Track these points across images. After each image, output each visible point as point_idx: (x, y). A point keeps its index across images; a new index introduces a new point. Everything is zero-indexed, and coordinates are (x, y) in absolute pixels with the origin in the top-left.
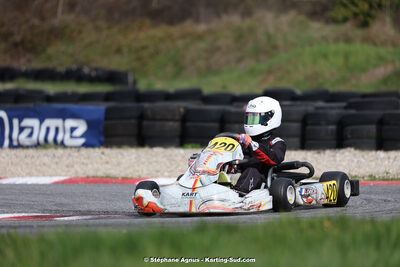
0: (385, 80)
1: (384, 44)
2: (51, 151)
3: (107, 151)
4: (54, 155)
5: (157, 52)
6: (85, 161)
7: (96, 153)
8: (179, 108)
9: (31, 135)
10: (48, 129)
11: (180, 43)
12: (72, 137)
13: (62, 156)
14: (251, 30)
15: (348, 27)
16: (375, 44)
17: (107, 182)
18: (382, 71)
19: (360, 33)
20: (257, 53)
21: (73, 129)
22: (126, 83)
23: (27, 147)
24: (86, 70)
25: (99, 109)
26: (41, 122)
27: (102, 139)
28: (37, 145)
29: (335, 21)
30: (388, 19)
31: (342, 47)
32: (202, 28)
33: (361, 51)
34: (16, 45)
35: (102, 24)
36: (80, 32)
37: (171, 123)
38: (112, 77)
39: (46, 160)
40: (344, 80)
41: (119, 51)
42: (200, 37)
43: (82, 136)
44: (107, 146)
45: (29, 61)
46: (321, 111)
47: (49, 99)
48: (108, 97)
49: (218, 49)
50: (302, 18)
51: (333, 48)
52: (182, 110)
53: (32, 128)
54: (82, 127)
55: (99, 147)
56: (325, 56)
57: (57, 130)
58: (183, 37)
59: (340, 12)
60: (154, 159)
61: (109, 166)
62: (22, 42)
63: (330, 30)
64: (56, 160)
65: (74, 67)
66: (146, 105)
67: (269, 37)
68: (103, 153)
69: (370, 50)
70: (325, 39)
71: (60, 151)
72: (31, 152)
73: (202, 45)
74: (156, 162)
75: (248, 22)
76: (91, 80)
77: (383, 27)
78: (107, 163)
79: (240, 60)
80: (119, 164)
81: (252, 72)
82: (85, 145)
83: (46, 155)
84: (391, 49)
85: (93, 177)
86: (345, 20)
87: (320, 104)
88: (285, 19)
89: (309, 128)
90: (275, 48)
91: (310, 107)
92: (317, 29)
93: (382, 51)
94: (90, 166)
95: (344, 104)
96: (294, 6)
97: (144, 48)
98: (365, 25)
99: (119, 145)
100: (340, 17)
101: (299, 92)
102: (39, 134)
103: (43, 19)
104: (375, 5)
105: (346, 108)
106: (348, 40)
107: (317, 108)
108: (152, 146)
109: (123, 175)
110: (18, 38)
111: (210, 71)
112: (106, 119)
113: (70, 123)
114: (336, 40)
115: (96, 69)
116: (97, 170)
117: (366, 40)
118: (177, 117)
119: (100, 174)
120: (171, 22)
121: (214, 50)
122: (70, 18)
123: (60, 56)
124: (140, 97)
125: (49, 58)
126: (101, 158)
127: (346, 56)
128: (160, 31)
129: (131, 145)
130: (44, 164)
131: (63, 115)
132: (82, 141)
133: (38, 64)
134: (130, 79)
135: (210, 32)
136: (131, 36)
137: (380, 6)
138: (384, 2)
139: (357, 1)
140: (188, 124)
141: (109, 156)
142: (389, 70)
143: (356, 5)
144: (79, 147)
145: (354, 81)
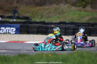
0: (89, 20)
1: (89, 12)
3: (20, 35)
4: (7, 36)
5: (37, 13)
6: (14, 37)
9: (3, 31)
10: (7, 30)
11: (42, 11)
12: (12, 32)
13: (9, 36)
14: (59, 8)
15: (80, 8)
16: (86, 12)
17: (18, 42)
18: (87, 18)
19: (83, 9)
20: (59, 13)
21: (12, 30)
23: (2, 34)
24: (20, 16)
26: (5, 28)
27: (19, 32)
28: (4, 33)
29: (78, 6)
30: (90, 6)
31: (79, 12)
32: (47, 7)
33: (83, 13)
34: (5, 10)
35: (24, 6)
36: (19, 8)
37: (35, 29)
39: (5, 37)
40: (79, 20)
41: (28, 12)
42: (47, 9)
43: (14, 32)
44: (20, 34)
46: (69, 27)
48: (24, 23)
49: (51, 12)
50: (70, 5)
51: (77, 12)
52: (37, 26)
53: (3, 29)
54: (14, 29)
55: (18, 34)
56: (75, 14)
57: (9, 30)
58: (43, 9)
60: (30, 37)
61: (19, 39)
62: (6, 10)
63: (76, 8)
64: (7, 37)
66: (29, 25)
67: (62, 10)
68: (18, 36)
70: (75, 10)
73: (47, 11)
74: (30, 38)
75: (58, 6)
77: (89, 8)
78: (19, 38)
79: (55, 15)
80: (22, 38)
81: (58, 18)
82: (15, 34)
83: (5, 36)
84: (90, 13)
85: (15, 41)
86: (80, 6)
87: (69, 25)
88: (66, 6)
89: (66, 30)
90: (64, 12)
91: (67, 26)
92: (73, 8)
93: (88, 13)
94: (15, 38)
96: (68, 3)
97: (34, 12)
98: (84, 7)
99: (23, 34)
100: (79, 5)
101: (67, 22)
103: (11, 5)
104: (87, 3)
106: (80, 11)
108: (30, 34)
109: (22, 41)
110: (5, 9)
111: (49, 17)
112: (20, 28)
114: (78, 11)
115: (23, 16)
117: (85, 11)
118: (36, 28)
119: (17, 40)
120: (40, 6)
121: (50, 12)
122: (17, 5)
126: (18, 37)
127: (80, 14)
128: (38, 8)
129: (26, 34)
130: (4, 38)
131: (10, 27)
132: (14, 33)
134: (30, 19)
135: (49, 8)
136: (31, 9)
137: (88, 3)
138: (89, 2)
139: (83, 2)
140: (39, 29)
141: (20, 36)
142: (90, 17)
143: (82, 3)
144: (13, 34)
145: (81, 20)
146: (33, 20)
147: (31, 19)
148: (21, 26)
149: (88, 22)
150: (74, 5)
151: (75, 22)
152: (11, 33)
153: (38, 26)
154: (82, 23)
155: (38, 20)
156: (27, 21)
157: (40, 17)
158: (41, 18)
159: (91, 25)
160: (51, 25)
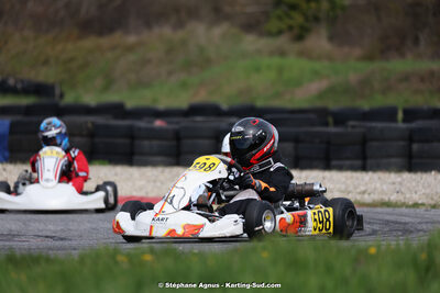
0: (321, 95)
1: (319, 58)
3: (10, 167)
5: (86, 65)
8: (87, 122)
11: (110, 55)
14: (183, 42)
15: (283, 41)
16: (310, 58)
18: (316, 86)
19: (297, 46)
20: (188, 66)
22: (53, 95)
24: (11, 82)
27: (7, 154)
29: (270, 34)
30: (324, 33)
31: (276, 61)
32: (132, 39)
33: (295, 65)
35: (29, 34)
36: (6, 42)
37: (77, 139)
40: (278, 95)
41: (46, 62)
42: (130, 49)
44: (11, 162)
48: (28, 110)
49: (149, 61)
50: (235, 30)
51: (266, 61)
52: (90, 125)
56: (258, 70)
58: (113, 48)
59: (274, 25)
63: (264, 43)
67: (201, 49)
68: (4, 170)
69: (306, 65)
70: (259, 52)
73: (132, 57)
75: (180, 34)
76: (13, 91)
77: (319, 41)
78: (6, 179)
79: (170, 73)
81: (184, 86)
84: (326, 64)
86: (280, 32)
87: (234, 120)
88: (218, 31)
90: (208, 61)
92: (251, 42)
93: (317, 66)
96: (228, 18)
97: (71, 60)
98: (300, 38)
100: (274, 30)
101: (224, 106)
104: (310, 18)
106: (282, 53)
112: (11, 133)
114: (272, 54)
115: (22, 81)
117: (302, 54)
118: (85, 132)
120: (101, 33)
121: (146, 62)
126: (2, 175)
127: (280, 70)
128: (89, 43)
134: (57, 92)
135: (140, 44)
136: (59, 47)
137: (317, 19)
139: (292, 14)
140: (97, 140)
141: (10, 173)
142: (325, 84)
143: (291, 18)
145: (288, 97)
146: (69, 99)
147: (62, 96)
149: (319, 104)
150: (252, 26)
151: (260, 103)
153: (93, 123)
154: (293, 112)
155: (90, 99)
156: (44, 100)
157: (99, 82)
158: (107, 88)
159: (330, 120)
160: (152, 122)
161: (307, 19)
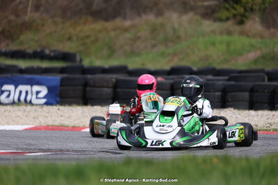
0: (255, 61)
1: (254, 36)
2: (22, 108)
3: (62, 108)
4: (25, 110)
5: (97, 40)
6: (47, 115)
7: (54, 109)
8: (112, 78)
9: (9, 96)
10: (21, 92)
11: (113, 34)
12: (37, 98)
13: (30, 111)
14: (162, 25)
15: (230, 24)
16: (248, 36)
17: (61, 130)
18: (253, 55)
19: (237, 28)
20: (166, 41)
21: (38, 93)
22: (75, 61)
23: (6, 104)
24: (47, 52)
25: (56, 79)
26: (16, 87)
27: (58, 99)
28: (13, 103)
29: (221, 20)
30: (257, 19)
31: (226, 38)
32: (128, 23)
33: (239, 41)
35: (59, 20)
36: (43, 25)
37: (106, 89)
38: (65, 57)
39: (19, 113)
40: (226, 61)
41: (70, 39)
42: (126, 30)
43: (44, 98)
44: (61, 105)
45: (7, 45)
46: (210, 82)
47: (21, 71)
50: (197, 17)
51: (219, 38)
52: (114, 80)
53: (10, 91)
54: (44, 91)
55: (56, 105)
56: (213, 44)
57: (27, 92)
58: (115, 29)
59: (225, 14)
61: (62, 118)
63: (217, 26)
64: (26, 113)
65: (39, 50)
66: (89, 76)
67: (174, 30)
68: (59, 109)
69: (245, 40)
70: (213, 32)
71: (29, 108)
72: (9, 108)
73: (128, 35)
75: (160, 20)
76: (50, 58)
77: (254, 25)
78: (62, 116)
79: (154, 46)
80: (70, 117)
81: (163, 55)
82: (46, 104)
83: (19, 110)
84: (259, 40)
85: (52, 126)
86: (228, 19)
88: (186, 18)
90: (179, 37)
92: (208, 25)
93: (253, 41)
94: (49, 118)
95: (226, 78)
96: (192, 9)
97: (87, 37)
98: (241, 23)
99: (70, 104)
100: (224, 17)
101: (195, 69)
102: (14, 96)
103: (17, 16)
104: (248, 9)
105: (228, 80)
106: (229, 33)
107: (208, 80)
108: (93, 105)
109: (72, 124)
111: (133, 53)
112: (61, 85)
113: (36, 88)
114: (221, 33)
115: (54, 51)
116: (55, 121)
117: (242, 33)
118: (111, 85)
119: (57, 123)
120: (107, 20)
121: (137, 39)
123: (28, 41)
124: (84, 71)
125: (22, 43)
126: (57, 113)
127: (228, 44)
128: (99, 25)
129: (78, 104)
130: (18, 116)
132: (44, 101)
133: (13, 47)
135: (134, 26)
136: (79, 28)
137: (252, 10)
138: (254, 7)
139: (235, 6)
141: (63, 111)
142: (258, 53)
143: (235, 9)
144: (42, 105)
145: (233, 62)
146: (86, 63)
147: (81, 61)
148: (62, 80)
149: (254, 67)
150: (209, 13)
152: (35, 101)
153: (116, 78)
161: (245, 10)
